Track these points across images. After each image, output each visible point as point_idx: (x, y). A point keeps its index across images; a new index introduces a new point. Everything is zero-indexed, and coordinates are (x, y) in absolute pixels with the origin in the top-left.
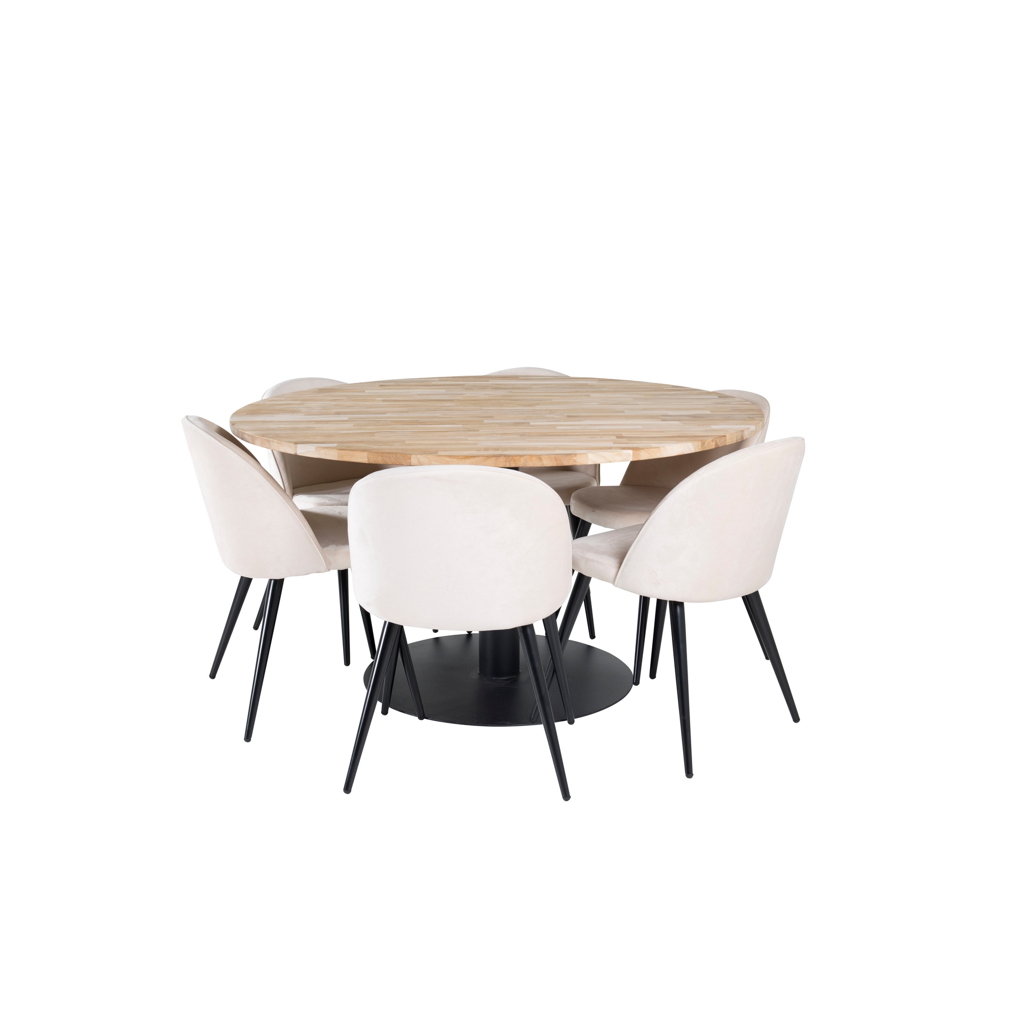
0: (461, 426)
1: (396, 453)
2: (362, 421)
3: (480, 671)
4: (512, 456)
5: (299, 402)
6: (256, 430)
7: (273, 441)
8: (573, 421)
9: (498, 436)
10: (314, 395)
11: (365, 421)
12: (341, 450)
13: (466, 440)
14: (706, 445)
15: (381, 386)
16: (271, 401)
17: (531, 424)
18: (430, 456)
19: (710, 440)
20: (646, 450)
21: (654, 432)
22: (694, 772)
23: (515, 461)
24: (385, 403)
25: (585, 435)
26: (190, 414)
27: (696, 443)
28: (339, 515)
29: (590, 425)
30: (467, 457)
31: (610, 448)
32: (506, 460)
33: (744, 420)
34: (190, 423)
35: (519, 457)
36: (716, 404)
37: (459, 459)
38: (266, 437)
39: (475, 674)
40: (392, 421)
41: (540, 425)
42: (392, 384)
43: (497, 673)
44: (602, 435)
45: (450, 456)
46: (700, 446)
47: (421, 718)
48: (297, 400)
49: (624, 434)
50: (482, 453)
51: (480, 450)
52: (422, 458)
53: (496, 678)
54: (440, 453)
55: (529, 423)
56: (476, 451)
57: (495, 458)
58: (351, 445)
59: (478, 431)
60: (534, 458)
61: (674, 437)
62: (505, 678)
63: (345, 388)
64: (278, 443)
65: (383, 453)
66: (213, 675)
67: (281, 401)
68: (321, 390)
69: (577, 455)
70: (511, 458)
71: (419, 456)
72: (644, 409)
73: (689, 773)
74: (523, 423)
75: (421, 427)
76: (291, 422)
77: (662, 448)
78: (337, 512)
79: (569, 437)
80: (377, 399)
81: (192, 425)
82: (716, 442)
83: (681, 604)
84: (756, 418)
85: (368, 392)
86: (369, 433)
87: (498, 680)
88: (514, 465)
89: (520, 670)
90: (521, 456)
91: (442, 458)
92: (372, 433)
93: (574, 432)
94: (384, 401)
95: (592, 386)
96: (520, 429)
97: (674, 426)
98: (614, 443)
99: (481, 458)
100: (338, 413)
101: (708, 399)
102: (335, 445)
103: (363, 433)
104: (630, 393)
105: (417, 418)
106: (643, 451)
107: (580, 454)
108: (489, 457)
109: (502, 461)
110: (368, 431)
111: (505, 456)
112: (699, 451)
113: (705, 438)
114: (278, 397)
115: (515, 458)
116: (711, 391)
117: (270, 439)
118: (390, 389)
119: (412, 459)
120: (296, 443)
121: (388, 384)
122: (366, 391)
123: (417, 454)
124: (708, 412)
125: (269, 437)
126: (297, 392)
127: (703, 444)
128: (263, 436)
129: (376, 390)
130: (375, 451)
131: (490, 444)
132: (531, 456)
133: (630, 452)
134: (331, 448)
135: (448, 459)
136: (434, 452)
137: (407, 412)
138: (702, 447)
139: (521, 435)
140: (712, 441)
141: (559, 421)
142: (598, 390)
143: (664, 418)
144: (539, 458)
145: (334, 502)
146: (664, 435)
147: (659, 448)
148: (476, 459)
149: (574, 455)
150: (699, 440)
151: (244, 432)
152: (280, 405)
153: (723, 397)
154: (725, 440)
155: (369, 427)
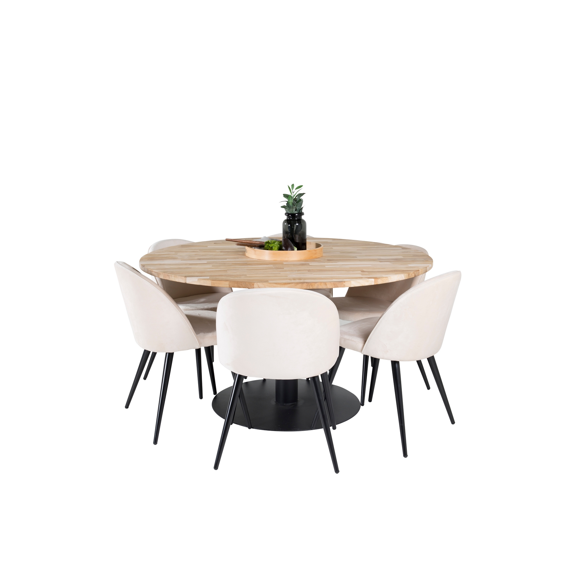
0: (272, 266)
1: (245, 282)
2: (215, 263)
3: (276, 400)
4: (311, 283)
5: (174, 253)
6: (159, 269)
7: (171, 276)
8: (332, 263)
9: (296, 271)
10: (180, 249)
11: (217, 263)
12: (213, 280)
13: (280, 274)
14: (410, 275)
15: (214, 243)
16: (157, 252)
17: (310, 264)
18: (264, 283)
19: (412, 272)
20: (381, 278)
21: (379, 268)
22: (408, 454)
23: (312, 286)
24: (222, 253)
25: (343, 270)
26: (117, 261)
27: (406, 274)
28: (199, 315)
29: (343, 265)
30: (285, 284)
31: (362, 278)
32: (307, 285)
33: (423, 261)
34: (121, 266)
35: (314, 283)
36: (403, 252)
37: (281, 285)
38: (167, 273)
39: (273, 402)
40: (232, 264)
41: (316, 265)
42: (220, 242)
43: (286, 401)
44: (353, 270)
45: (276, 283)
46: (407, 276)
47: (250, 428)
48: (172, 252)
49: (365, 270)
50: (293, 281)
51: (291, 280)
52: (259, 284)
53: (286, 404)
54: (270, 282)
55: (308, 264)
56: (289, 280)
57: (301, 284)
58: (217, 277)
59: (283, 268)
60: (322, 284)
61: (392, 271)
62: (290, 404)
63: (195, 245)
64: (175, 277)
65: (238, 282)
66: (127, 406)
67: (163, 252)
68: (183, 246)
69: (346, 282)
70: (310, 284)
71: (258, 284)
72: (366, 256)
73: (405, 455)
74: (305, 264)
75: (252, 267)
76: (175, 264)
77: (389, 278)
78: (197, 314)
79: (335, 272)
80: (217, 251)
81: (122, 267)
82: (415, 274)
83: (398, 362)
84: (429, 260)
85: (209, 247)
86: (223, 270)
87: (287, 405)
88: (311, 288)
89: (298, 399)
90: (315, 283)
91: (272, 284)
92: (225, 270)
93: (337, 269)
94: (221, 252)
95: (331, 243)
96: (305, 267)
97: (389, 265)
98: (362, 275)
99: (293, 284)
100: (200, 259)
101: (397, 250)
102: (208, 278)
103: (220, 270)
104: (353, 246)
105: (245, 261)
106: (379, 279)
107: (347, 281)
108: (298, 283)
109: (305, 285)
110: (222, 269)
111: (307, 283)
112: (407, 278)
113: (409, 272)
114: (160, 250)
115: (312, 284)
116: (394, 245)
117: (169, 275)
118: (221, 245)
119: (254, 285)
120: (186, 277)
121: (218, 242)
122: (208, 246)
123: (258, 282)
124: (402, 257)
125: (169, 273)
126: (170, 247)
127: (409, 275)
128: (164, 272)
129: (213, 246)
130: (233, 281)
131: (294, 276)
132: (321, 283)
133: (373, 280)
134: (207, 279)
135: (275, 285)
136: (266, 281)
137: (238, 258)
138: (408, 276)
139: (308, 271)
140: (413, 273)
141: (325, 263)
142: (335, 245)
143: (381, 260)
144: (325, 283)
145: (194, 308)
146: (386, 270)
147: (387, 277)
148: (291, 285)
149: (344, 282)
150: (406, 273)
151: (152, 270)
152: (164, 254)
153: (404, 249)
154: (419, 273)
155: (222, 267)
